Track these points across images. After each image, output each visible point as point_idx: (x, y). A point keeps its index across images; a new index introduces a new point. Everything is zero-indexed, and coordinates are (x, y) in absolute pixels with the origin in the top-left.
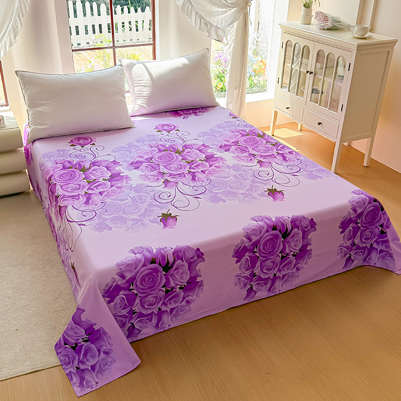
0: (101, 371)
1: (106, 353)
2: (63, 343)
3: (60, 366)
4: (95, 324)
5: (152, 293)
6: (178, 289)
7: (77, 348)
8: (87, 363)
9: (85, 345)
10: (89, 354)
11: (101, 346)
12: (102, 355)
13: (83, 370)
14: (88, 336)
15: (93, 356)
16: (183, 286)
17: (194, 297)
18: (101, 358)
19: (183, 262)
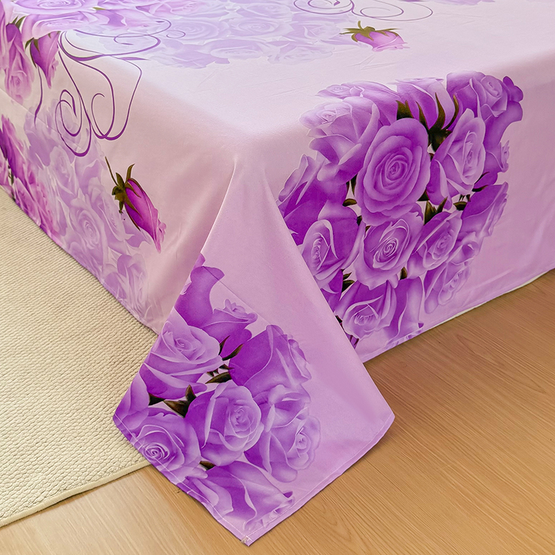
0: (282, 462)
1: (287, 407)
2: (144, 396)
3: (149, 470)
4: (253, 318)
5: (395, 217)
6: (453, 209)
7: (193, 404)
8: (228, 446)
9: (217, 394)
10: (232, 420)
11: (270, 389)
12: (275, 416)
13: (226, 468)
14: (227, 363)
15: (245, 424)
16: (465, 200)
17: (482, 234)
18: (270, 423)
19: (476, 115)
